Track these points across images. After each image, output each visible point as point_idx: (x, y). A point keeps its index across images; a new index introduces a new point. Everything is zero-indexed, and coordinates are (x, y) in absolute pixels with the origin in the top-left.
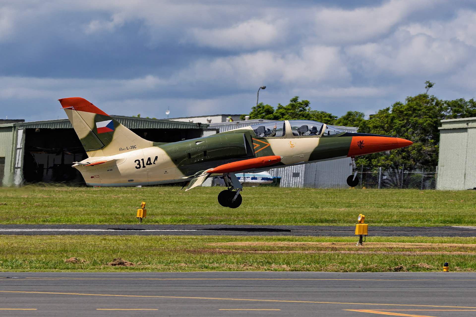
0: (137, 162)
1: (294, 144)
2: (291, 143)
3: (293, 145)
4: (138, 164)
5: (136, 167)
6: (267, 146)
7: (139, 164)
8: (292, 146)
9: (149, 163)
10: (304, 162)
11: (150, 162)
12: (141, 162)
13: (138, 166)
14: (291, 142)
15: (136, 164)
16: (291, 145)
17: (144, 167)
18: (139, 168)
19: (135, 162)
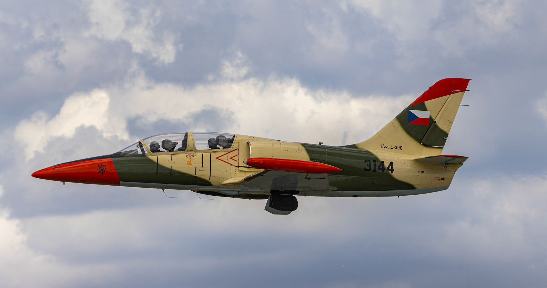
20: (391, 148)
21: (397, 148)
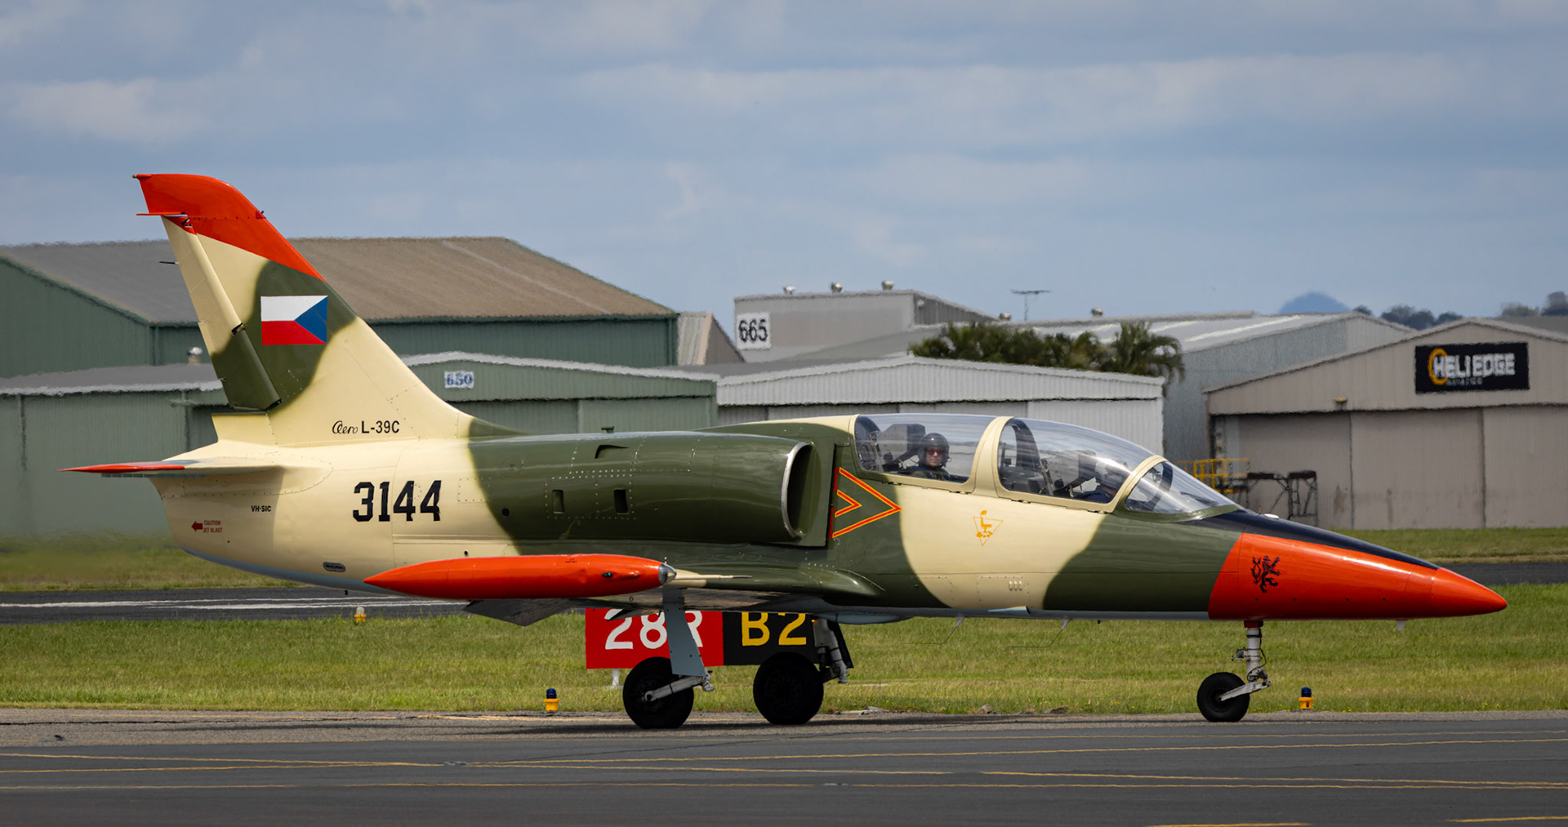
0: (364, 492)
1: (995, 524)
2: (982, 519)
3: (988, 529)
4: (364, 501)
5: (356, 514)
6: (887, 514)
7: (368, 501)
8: (985, 531)
9: (404, 504)
10: (1024, 608)
11: (410, 501)
12: (378, 492)
13: (363, 511)
14: (984, 513)
15: (356, 502)
16: (983, 525)
17: (384, 517)
18: (368, 518)
19: (357, 489)
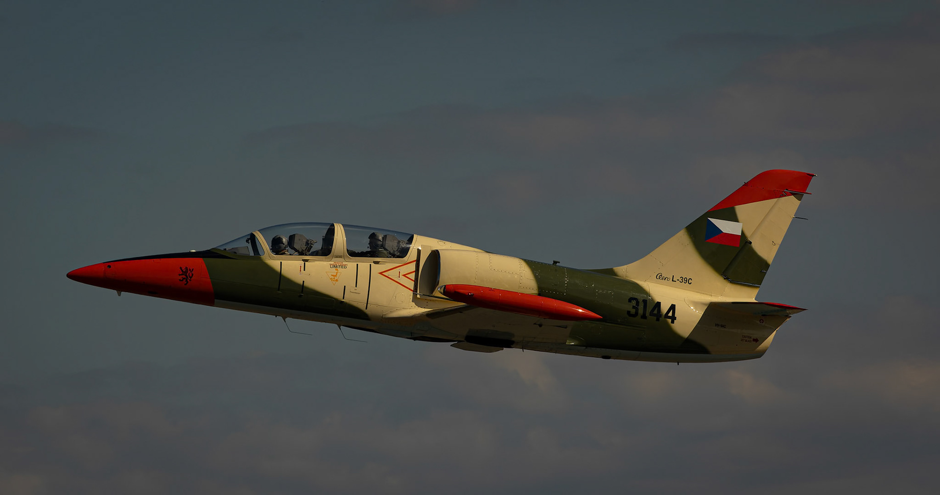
20: (673, 281)
21: (684, 281)
